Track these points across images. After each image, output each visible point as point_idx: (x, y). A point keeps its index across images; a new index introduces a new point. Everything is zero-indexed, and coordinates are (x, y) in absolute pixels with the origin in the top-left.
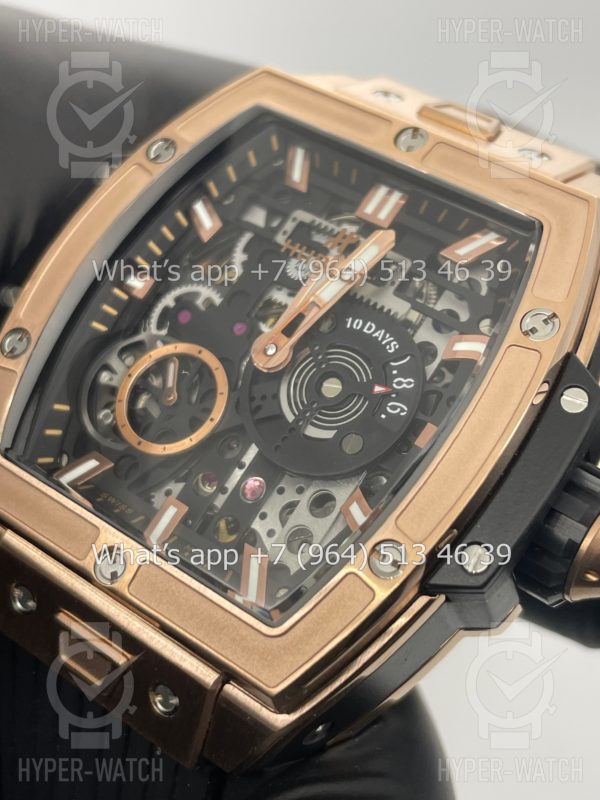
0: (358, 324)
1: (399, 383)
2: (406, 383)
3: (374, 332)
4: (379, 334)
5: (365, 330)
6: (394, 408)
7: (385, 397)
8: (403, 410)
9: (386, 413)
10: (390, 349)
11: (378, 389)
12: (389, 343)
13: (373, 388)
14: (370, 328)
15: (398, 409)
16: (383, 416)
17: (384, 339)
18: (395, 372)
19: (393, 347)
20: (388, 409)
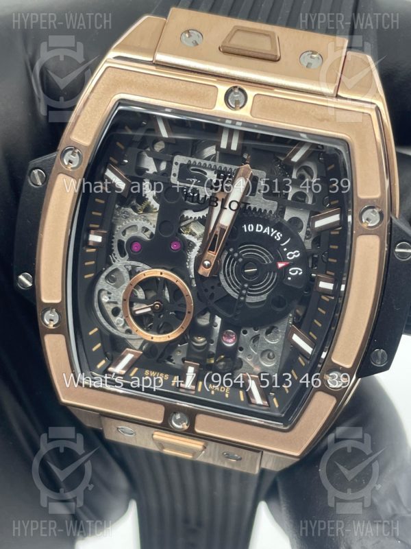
0: (251, 228)
1: (291, 256)
2: (294, 255)
3: (263, 230)
4: (267, 230)
5: (257, 230)
6: (294, 271)
7: (286, 268)
8: (299, 271)
9: (290, 276)
10: (278, 238)
11: (280, 265)
12: (275, 234)
13: (277, 266)
14: (259, 228)
15: (296, 271)
16: (289, 278)
17: (271, 233)
18: (285, 249)
19: (279, 236)
20: (290, 273)
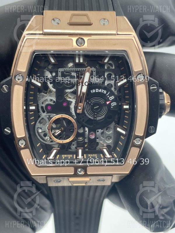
0: (94, 91)
1: (111, 98)
2: (112, 98)
3: (99, 91)
4: (100, 91)
5: (96, 91)
6: (113, 104)
7: (110, 104)
8: (115, 104)
9: (112, 106)
11: (108, 103)
12: (104, 92)
13: (106, 103)
14: (97, 90)
15: (114, 104)
16: (112, 107)
17: (102, 91)
18: (108, 96)
19: (105, 92)
20: (112, 105)
